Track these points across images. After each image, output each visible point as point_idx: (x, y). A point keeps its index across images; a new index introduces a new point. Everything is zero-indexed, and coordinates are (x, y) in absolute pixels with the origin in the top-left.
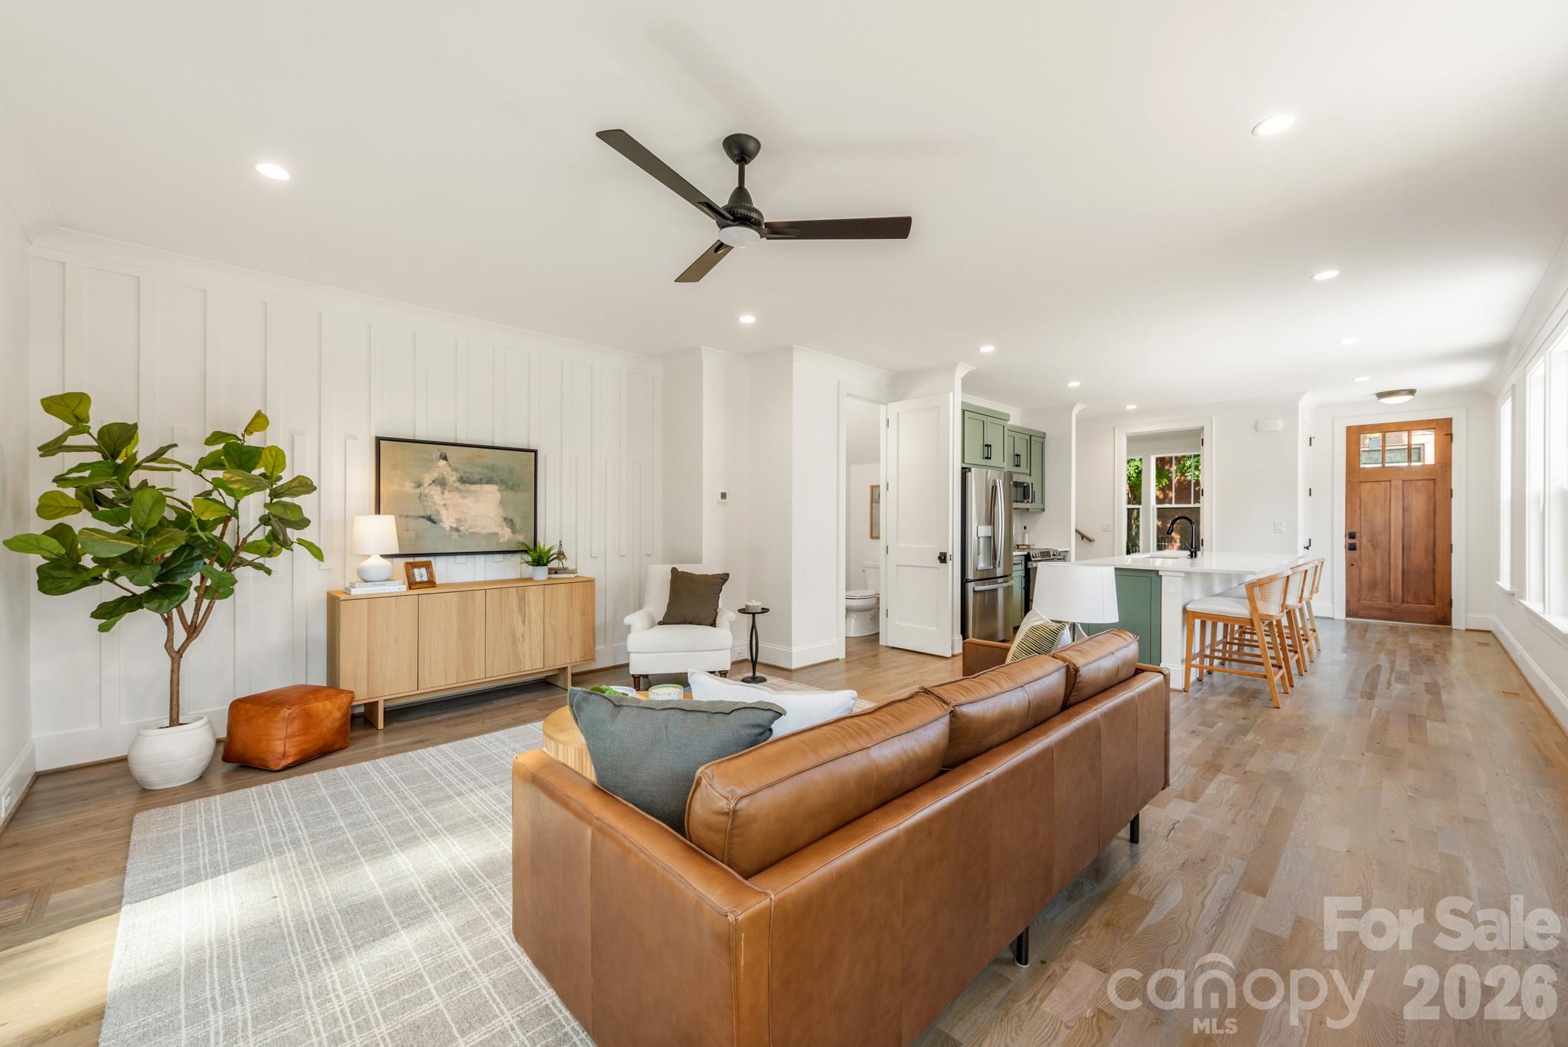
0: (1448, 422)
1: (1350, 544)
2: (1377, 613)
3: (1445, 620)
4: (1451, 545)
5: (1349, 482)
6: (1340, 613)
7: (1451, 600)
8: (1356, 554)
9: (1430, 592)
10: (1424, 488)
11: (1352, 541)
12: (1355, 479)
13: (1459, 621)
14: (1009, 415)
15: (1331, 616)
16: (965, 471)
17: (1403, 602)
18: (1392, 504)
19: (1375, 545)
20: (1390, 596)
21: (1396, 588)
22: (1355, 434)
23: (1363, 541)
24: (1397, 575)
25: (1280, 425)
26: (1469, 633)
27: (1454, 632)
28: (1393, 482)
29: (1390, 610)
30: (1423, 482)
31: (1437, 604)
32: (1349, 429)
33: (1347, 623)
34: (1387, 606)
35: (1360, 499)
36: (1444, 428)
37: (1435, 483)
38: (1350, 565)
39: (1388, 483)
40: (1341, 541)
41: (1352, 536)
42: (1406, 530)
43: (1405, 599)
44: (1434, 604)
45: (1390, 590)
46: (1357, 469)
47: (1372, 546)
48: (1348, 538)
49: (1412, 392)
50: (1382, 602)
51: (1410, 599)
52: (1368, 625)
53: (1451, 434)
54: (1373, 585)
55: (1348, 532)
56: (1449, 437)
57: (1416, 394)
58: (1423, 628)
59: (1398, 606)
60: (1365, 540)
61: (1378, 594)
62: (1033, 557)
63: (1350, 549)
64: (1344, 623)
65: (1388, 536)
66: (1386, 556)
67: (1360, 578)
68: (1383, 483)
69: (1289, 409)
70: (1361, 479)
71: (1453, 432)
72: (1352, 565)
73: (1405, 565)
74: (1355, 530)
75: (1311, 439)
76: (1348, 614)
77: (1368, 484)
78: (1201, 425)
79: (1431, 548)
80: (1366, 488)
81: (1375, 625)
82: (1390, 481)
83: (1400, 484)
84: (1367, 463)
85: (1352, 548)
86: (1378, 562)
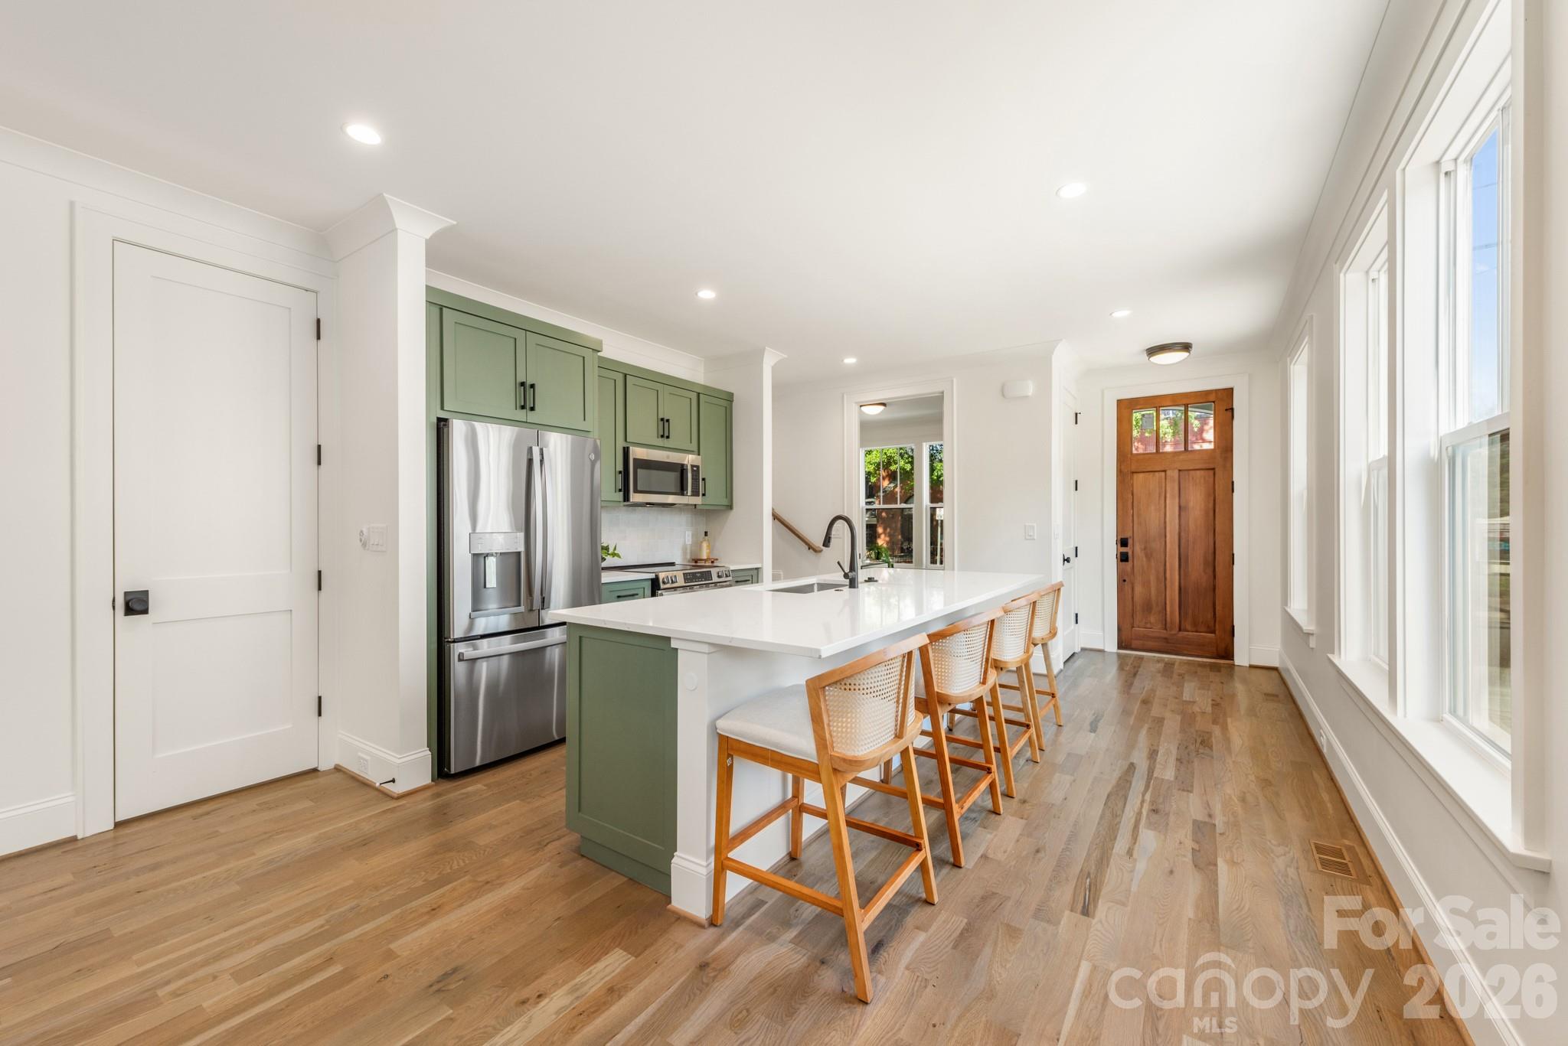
0: (1229, 392)
1: (1121, 553)
2: (1150, 644)
3: (1228, 654)
4: (1233, 555)
5: (1120, 472)
6: (1111, 646)
7: (1233, 627)
8: (1128, 566)
9: (1210, 615)
10: (1202, 481)
11: (1124, 550)
12: (1128, 467)
13: (1241, 658)
14: (600, 342)
15: (1101, 648)
16: (441, 428)
17: (1180, 630)
18: (1168, 502)
19: (1149, 556)
20: (1166, 620)
21: (1172, 612)
22: (1126, 407)
23: (1136, 549)
24: (1173, 594)
25: (1030, 389)
26: (1254, 671)
27: (1236, 668)
28: (1168, 472)
29: (1166, 639)
30: (1202, 472)
31: (1217, 632)
32: (1120, 402)
33: (1119, 656)
34: (1163, 635)
35: (1133, 495)
36: (1221, 402)
37: (1214, 474)
38: (1122, 581)
39: (1163, 474)
40: (1112, 550)
41: (1123, 542)
42: (1182, 534)
43: (1182, 628)
44: (1214, 632)
45: (1166, 614)
46: (1129, 456)
47: (1147, 555)
48: (1119, 545)
49: (1186, 347)
50: (1157, 630)
51: (1189, 627)
52: (1141, 658)
53: (1232, 409)
54: (1148, 607)
55: (1119, 539)
56: (1229, 413)
57: (1193, 351)
58: (1202, 665)
59: (1175, 634)
60: (1138, 548)
61: (1152, 619)
62: (664, 583)
63: (1122, 560)
64: (1115, 656)
65: (1164, 543)
66: (1162, 569)
67: (1133, 598)
68: (1157, 474)
69: (1040, 365)
70: (1134, 468)
71: (1234, 407)
72: (1125, 581)
73: (1182, 581)
74: (1128, 534)
75: (1076, 414)
76: (1120, 647)
77: (1141, 476)
78: (941, 390)
79: (1210, 558)
80: (1139, 478)
81: (1149, 659)
82: (1165, 471)
83: (1176, 474)
84: (1138, 448)
85: (1123, 558)
86: (1153, 578)
